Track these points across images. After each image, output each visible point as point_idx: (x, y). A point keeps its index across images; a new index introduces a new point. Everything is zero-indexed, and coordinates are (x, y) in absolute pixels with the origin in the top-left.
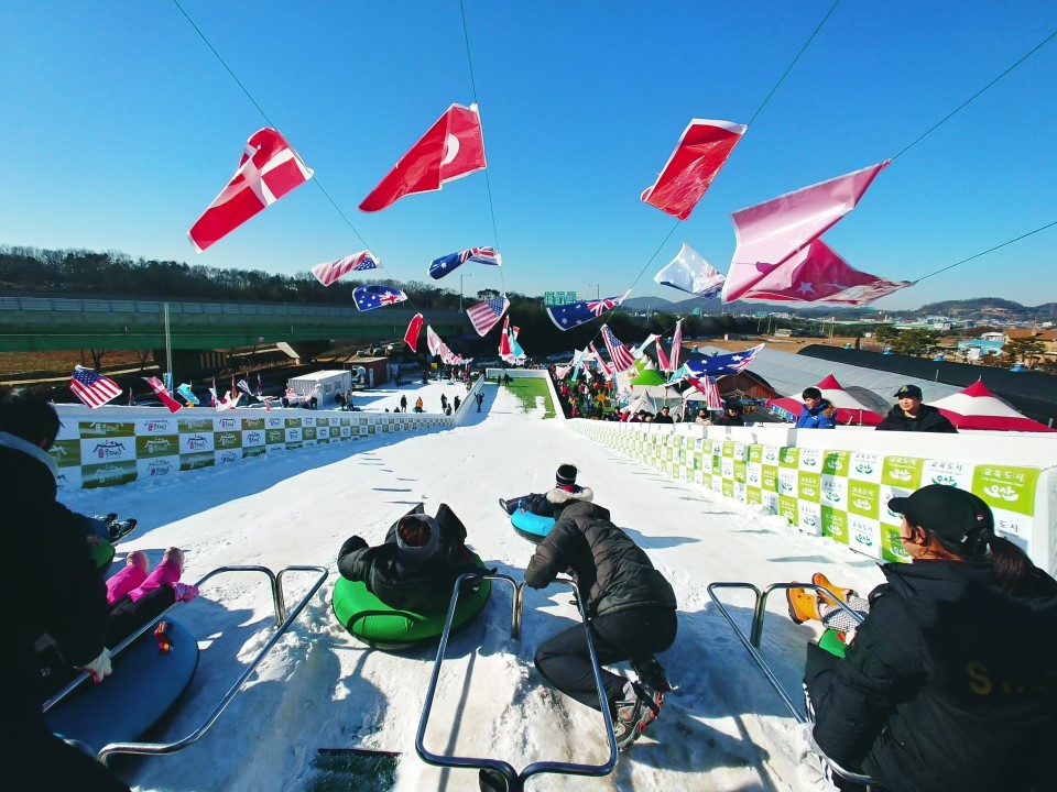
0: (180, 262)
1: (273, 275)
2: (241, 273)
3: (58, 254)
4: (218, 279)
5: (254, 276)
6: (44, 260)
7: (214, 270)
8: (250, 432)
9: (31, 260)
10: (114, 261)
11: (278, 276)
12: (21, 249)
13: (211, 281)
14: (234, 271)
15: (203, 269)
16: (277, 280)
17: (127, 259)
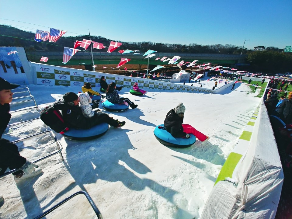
0: (162, 43)
1: (183, 45)
2: (175, 45)
3: (140, 43)
4: (170, 47)
5: (178, 46)
6: (138, 45)
7: (169, 44)
8: (151, 84)
9: (136, 45)
10: (149, 44)
11: (184, 45)
12: (135, 42)
13: (168, 48)
14: (174, 44)
15: (167, 44)
16: (184, 46)
17: (152, 43)
